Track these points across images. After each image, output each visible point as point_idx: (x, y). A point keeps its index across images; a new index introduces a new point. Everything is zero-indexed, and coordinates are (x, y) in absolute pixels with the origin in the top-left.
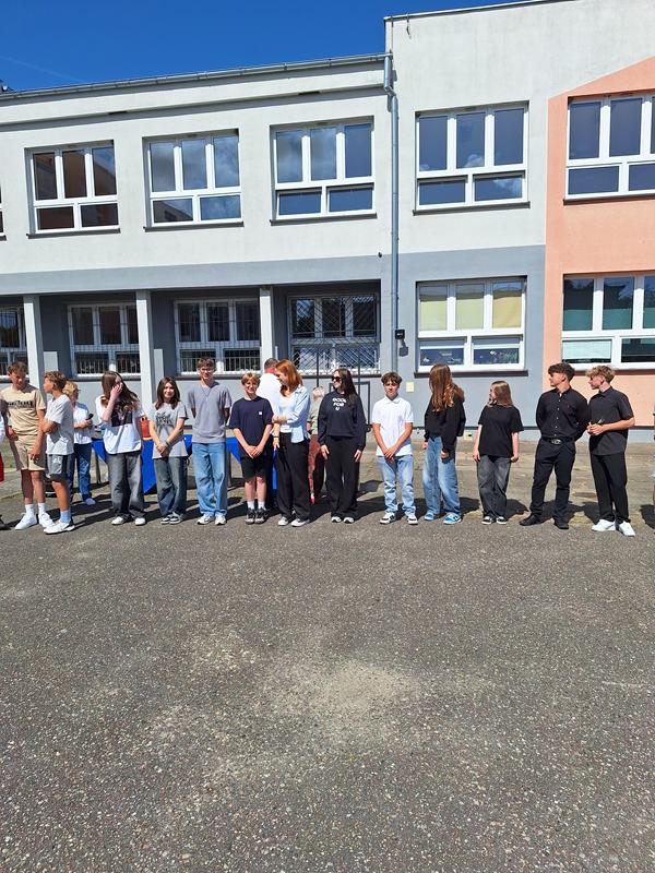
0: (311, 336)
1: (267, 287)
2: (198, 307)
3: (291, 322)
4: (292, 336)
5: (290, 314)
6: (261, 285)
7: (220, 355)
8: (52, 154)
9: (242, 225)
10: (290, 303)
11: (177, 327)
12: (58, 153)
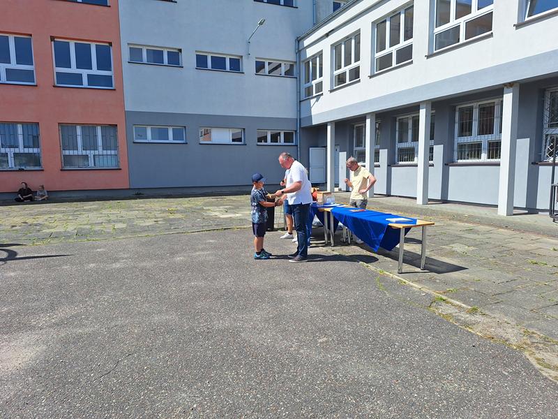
1: (511, 85)
3: (547, 113)
4: (546, 126)
5: (547, 106)
6: (503, 84)
7: (485, 146)
8: (385, 21)
9: (491, 35)
10: (548, 95)
11: (457, 126)
12: (388, 19)
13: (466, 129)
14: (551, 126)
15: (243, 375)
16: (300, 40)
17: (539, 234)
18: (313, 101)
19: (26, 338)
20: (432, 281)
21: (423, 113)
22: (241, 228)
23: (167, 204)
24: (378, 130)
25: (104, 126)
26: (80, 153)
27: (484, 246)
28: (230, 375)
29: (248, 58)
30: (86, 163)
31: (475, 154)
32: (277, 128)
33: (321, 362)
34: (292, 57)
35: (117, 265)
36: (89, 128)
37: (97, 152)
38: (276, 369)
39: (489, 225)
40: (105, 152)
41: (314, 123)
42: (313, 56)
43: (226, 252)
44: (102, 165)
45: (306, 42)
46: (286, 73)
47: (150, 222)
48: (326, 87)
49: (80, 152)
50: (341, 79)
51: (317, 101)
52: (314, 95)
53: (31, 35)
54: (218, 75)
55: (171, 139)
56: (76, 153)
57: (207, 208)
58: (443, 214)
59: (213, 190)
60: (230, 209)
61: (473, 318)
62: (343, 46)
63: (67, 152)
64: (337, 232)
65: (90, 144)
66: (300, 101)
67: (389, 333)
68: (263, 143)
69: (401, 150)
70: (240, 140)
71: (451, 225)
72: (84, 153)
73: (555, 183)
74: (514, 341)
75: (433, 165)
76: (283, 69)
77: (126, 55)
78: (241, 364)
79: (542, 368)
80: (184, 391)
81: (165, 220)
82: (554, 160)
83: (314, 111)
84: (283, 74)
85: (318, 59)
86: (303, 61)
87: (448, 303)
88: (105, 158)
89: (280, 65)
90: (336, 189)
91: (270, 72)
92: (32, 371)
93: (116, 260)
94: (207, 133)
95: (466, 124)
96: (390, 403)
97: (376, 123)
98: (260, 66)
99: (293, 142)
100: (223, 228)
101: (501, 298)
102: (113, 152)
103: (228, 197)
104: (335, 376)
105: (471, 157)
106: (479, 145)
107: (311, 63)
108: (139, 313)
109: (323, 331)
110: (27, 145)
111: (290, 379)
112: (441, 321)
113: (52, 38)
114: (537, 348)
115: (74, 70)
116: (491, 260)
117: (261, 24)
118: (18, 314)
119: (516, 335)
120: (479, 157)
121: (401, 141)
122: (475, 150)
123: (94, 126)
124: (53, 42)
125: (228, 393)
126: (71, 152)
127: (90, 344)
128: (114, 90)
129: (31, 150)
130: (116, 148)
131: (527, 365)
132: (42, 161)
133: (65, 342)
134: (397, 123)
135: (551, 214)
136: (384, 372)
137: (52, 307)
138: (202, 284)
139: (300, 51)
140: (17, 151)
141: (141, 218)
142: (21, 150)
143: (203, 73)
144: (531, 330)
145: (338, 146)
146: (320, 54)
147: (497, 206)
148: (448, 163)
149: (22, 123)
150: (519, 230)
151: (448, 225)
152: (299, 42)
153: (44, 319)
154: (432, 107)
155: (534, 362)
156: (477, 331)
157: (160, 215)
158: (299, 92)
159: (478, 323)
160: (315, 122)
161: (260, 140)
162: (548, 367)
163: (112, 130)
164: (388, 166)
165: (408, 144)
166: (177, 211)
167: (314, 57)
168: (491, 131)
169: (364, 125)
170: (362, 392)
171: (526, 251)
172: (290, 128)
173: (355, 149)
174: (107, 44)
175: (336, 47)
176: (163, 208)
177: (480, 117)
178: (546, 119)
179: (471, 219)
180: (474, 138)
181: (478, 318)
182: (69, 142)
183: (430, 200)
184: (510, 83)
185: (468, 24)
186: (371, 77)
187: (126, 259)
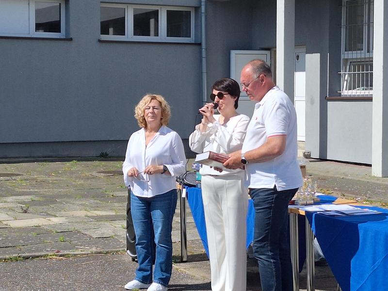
60: (33, 203)
68: (111, 37)
99: (188, 35)
173: (345, 55)
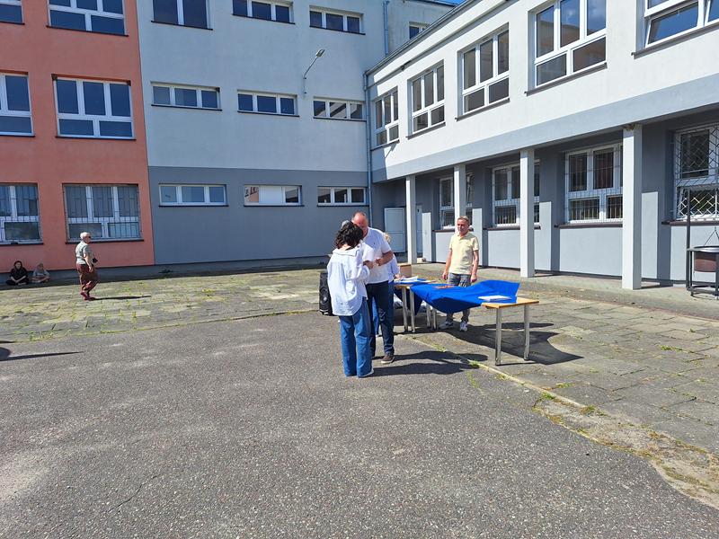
0: (705, 173)
1: (631, 126)
2: (584, 157)
3: (678, 161)
4: (677, 176)
5: (677, 152)
6: (622, 126)
7: (603, 202)
8: (474, 50)
9: (605, 66)
10: (678, 138)
11: (567, 178)
12: (478, 47)
13: (578, 183)
14: (684, 176)
15: (298, 498)
16: (369, 74)
17: (672, 312)
18: (387, 150)
19: (22, 459)
20: (539, 374)
21: (524, 163)
22: (297, 312)
23: (203, 284)
24: (469, 185)
25: (121, 187)
26: (90, 221)
27: (604, 329)
28: (281, 498)
29: (304, 97)
30: (98, 234)
31: (591, 212)
32: (342, 184)
33: (396, 479)
34: (360, 96)
35: (140, 364)
36: (102, 189)
37: (112, 220)
38: (340, 490)
39: (611, 302)
40: (122, 219)
41: (388, 178)
42: (386, 94)
43: (278, 343)
44: (118, 235)
45: (377, 77)
46: (353, 115)
47: (181, 308)
48: (403, 132)
49: (91, 219)
50: (421, 122)
51: (392, 149)
52: (389, 142)
53: (27, 73)
54: (266, 119)
55: (207, 201)
56: (85, 220)
57: (255, 287)
58: (554, 289)
59: (263, 264)
60: (284, 288)
61: (588, 420)
62: (423, 82)
63: (74, 221)
64: (419, 315)
65: (103, 209)
66: (371, 151)
67: (482, 441)
68: (325, 204)
69: (498, 209)
70: (295, 200)
71: (564, 303)
72: (96, 220)
73: (692, 247)
74: (638, 447)
75: (539, 228)
76: (349, 111)
77: (148, 97)
78: (296, 485)
79: (673, 480)
80: (224, 520)
81: (200, 304)
82: (689, 219)
83: (389, 163)
84: (349, 117)
85: (392, 97)
86: (373, 101)
87: (557, 401)
88: (123, 228)
89: (344, 106)
90: (420, 260)
91: (331, 115)
92: (31, 500)
93: (138, 357)
94: (254, 191)
95: (579, 176)
96: (482, 527)
97: (467, 176)
98: (319, 108)
99: (363, 201)
100: (275, 313)
101: (623, 394)
102: (133, 219)
103: (281, 273)
104: (414, 496)
105: (587, 216)
106: (596, 202)
107: (383, 103)
108: (167, 424)
109: (399, 441)
110: (21, 212)
111: (356, 501)
112: (547, 424)
113: (54, 77)
114: (667, 455)
115: (82, 115)
116: (612, 345)
117: (319, 55)
118: (12, 430)
119: (640, 440)
120: (596, 216)
121: (498, 198)
122: (591, 208)
123: (108, 186)
124: (55, 82)
125: (279, 521)
126: (79, 220)
127: (105, 465)
128: (135, 140)
129: (27, 219)
130: (137, 214)
131: (653, 476)
132: (42, 231)
133: (73, 463)
134: (493, 176)
135: (688, 286)
136: (475, 489)
137: (57, 419)
138: (248, 385)
139: (369, 88)
140: (9, 219)
141: (169, 302)
142: (14, 218)
143: (248, 117)
144: (659, 433)
145: (420, 205)
146: (395, 91)
147: (620, 278)
148: (559, 224)
149: (16, 184)
150: (648, 308)
151: (559, 303)
152: (367, 76)
153: (45, 436)
154: (535, 155)
155: (662, 473)
156: (591, 436)
157: (193, 299)
158: (369, 139)
159: (594, 425)
160: (390, 176)
161: (321, 199)
162: (680, 478)
163: (131, 190)
164: (483, 229)
165: (507, 202)
166: (216, 293)
167: (387, 96)
168: (610, 184)
169: (451, 178)
170: (446, 514)
171: (656, 334)
172: (360, 184)
173: (442, 208)
174: (125, 83)
175: (414, 82)
176: (198, 290)
177: (595, 167)
178: (677, 168)
179: (588, 295)
180: (589, 192)
181: (594, 419)
182: (75, 208)
183: (537, 271)
184: (630, 124)
185: (576, 52)
186: (458, 119)
187: (150, 355)
